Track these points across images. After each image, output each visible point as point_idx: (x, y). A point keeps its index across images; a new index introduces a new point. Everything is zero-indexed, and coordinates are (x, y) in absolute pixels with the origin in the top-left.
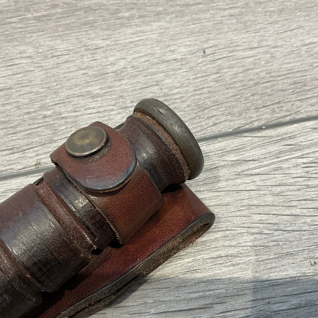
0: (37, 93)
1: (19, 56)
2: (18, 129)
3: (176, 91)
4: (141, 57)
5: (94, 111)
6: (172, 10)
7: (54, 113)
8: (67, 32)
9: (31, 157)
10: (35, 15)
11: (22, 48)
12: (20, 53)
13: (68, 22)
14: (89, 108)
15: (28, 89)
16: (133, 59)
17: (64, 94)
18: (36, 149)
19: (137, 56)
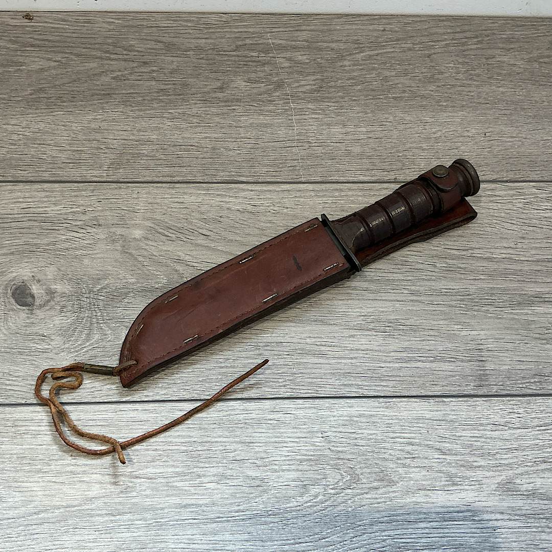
0: (395, 143)
1: (385, 120)
2: (386, 160)
3: (466, 154)
4: (450, 131)
5: (423, 157)
6: (471, 105)
7: (403, 155)
8: (411, 110)
9: (392, 175)
10: (393, 96)
11: (387, 116)
12: (386, 118)
13: (411, 103)
14: (421, 156)
15: (390, 140)
16: (446, 132)
17: (409, 145)
18: (395, 171)
19: (448, 130)
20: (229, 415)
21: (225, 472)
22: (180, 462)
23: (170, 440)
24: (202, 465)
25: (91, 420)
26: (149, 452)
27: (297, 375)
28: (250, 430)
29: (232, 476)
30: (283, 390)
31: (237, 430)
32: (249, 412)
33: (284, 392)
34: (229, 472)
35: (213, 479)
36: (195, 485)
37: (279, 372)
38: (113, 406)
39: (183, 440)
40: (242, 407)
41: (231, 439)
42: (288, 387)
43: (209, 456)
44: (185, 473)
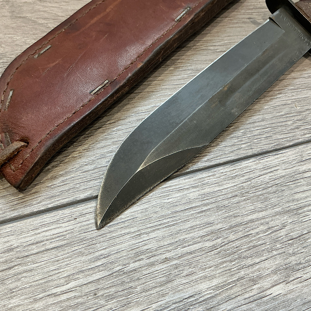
20: (250, 180)
21: (287, 261)
22: (213, 268)
23: (182, 238)
24: (249, 261)
25: (33, 244)
26: (157, 268)
27: (304, 113)
28: (287, 193)
29: (300, 263)
30: (298, 132)
31: (271, 196)
32: (273, 169)
33: (301, 135)
34: (293, 260)
35: (275, 278)
36: (255, 298)
37: (281, 114)
38: (67, 211)
39: (201, 233)
40: (260, 166)
41: (270, 212)
42: (302, 128)
43: (251, 244)
44: (229, 284)
